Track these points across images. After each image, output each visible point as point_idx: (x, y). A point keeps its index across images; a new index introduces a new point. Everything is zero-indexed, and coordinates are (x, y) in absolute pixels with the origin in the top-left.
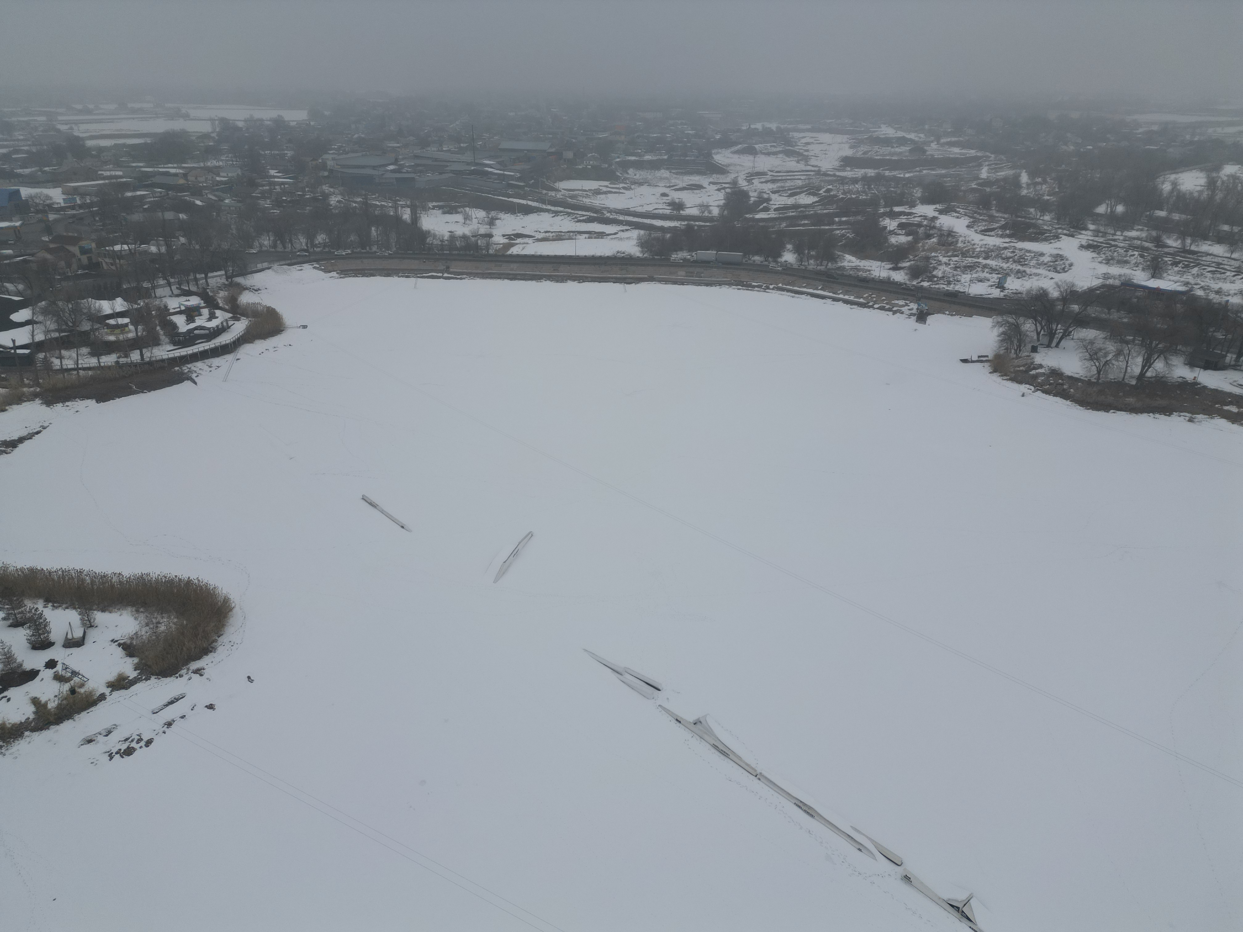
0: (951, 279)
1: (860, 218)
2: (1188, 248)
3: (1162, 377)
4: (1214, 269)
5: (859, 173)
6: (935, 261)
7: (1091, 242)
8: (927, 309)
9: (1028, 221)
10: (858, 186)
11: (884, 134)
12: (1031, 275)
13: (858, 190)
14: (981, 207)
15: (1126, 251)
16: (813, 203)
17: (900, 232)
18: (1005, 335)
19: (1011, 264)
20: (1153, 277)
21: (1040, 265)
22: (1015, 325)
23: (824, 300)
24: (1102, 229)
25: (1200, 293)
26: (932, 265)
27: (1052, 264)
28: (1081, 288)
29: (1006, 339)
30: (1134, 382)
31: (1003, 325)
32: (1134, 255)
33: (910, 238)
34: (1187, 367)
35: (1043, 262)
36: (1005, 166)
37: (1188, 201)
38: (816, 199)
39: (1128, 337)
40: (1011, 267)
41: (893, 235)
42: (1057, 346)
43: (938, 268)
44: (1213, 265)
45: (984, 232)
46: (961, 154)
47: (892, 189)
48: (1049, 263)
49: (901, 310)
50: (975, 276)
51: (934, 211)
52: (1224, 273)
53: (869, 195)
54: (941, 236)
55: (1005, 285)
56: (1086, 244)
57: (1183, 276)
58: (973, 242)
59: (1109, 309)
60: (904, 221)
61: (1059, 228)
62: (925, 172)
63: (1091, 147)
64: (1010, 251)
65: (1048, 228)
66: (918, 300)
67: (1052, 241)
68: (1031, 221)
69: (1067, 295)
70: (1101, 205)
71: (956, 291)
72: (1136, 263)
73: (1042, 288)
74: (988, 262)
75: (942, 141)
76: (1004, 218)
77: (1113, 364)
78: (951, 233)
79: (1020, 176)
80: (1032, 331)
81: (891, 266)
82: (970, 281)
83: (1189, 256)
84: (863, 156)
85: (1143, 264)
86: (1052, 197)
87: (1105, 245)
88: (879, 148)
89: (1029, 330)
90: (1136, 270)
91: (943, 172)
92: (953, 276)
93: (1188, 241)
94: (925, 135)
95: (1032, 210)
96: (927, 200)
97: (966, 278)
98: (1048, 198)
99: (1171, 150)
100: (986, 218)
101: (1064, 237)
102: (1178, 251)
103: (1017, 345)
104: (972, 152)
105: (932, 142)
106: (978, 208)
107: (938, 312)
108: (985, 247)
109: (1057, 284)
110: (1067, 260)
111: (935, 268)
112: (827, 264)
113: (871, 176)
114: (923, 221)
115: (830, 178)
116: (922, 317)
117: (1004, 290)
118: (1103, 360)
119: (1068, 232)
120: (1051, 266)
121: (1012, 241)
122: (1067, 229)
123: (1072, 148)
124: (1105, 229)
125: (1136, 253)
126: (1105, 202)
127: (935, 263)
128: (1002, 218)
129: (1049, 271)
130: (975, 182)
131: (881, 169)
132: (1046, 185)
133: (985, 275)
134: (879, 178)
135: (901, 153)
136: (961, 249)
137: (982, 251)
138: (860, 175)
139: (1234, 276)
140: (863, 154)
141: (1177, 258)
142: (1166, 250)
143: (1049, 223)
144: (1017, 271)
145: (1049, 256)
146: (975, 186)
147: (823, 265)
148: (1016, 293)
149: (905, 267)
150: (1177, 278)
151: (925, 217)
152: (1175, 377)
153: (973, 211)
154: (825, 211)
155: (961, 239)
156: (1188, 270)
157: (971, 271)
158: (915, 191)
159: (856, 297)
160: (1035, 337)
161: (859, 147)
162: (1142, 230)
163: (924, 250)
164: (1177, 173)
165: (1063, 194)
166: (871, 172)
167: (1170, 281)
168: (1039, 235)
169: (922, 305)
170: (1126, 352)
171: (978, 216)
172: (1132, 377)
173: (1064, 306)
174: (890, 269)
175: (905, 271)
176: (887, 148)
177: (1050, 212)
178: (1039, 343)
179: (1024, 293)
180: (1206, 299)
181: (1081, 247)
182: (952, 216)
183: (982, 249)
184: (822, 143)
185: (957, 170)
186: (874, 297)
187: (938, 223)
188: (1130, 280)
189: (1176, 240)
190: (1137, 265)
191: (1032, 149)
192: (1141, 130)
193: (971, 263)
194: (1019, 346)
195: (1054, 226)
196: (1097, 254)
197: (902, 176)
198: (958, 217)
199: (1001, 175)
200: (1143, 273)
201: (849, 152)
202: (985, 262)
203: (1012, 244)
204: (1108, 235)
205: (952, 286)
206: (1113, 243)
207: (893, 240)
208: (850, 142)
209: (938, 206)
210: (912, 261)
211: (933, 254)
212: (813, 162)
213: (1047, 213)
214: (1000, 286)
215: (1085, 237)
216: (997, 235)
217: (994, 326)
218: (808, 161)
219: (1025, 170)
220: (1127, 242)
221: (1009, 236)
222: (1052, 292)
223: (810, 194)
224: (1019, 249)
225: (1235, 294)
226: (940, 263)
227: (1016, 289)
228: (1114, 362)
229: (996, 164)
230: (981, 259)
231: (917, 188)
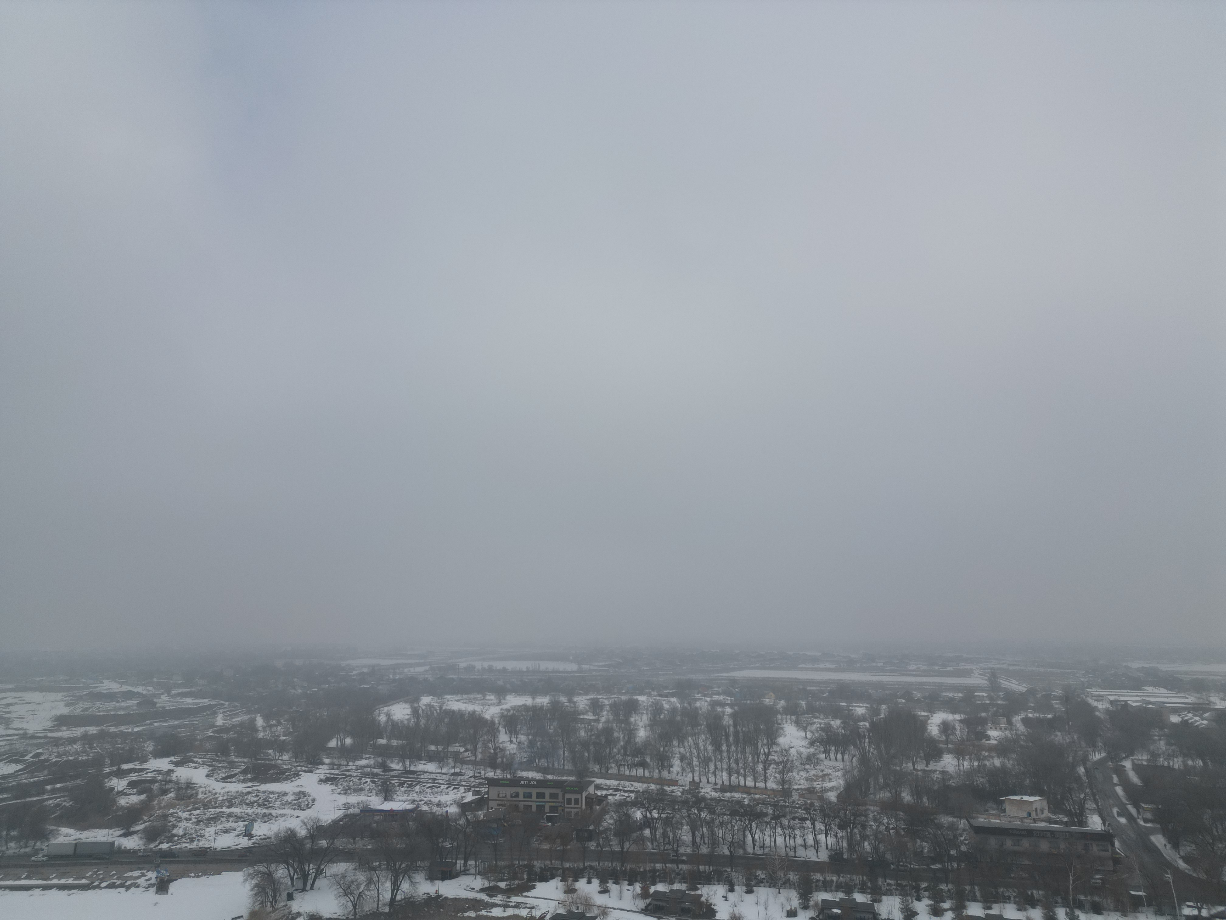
0: (194, 836)
1: (80, 782)
2: (409, 769)
3: (410, 898)
4: (432, 785)
5: (78, 731)
6: (174, 818)
7: (328, 775)
8: (168, 876)
9: (268, 762)
10: (77, 747)
11: (106, 689)
12: (277, 817)
13: (77, 751)
14: (219, 754)
15: (360, 779)
16: (16, 772)
17: (131, 791)
18: (258, 887)
19: (257, 808)
20: (386, 800)
21: (284, 805)
22: (268, 874)
23: (30, 891)
24: (336, 761)
25: (425, 808)
26: (171, 824)
27: (296, 802)
28: (326, 822)
29: (260, 892)
30: (387, 910)
31: (255, 876)
32: (367, 782)
33: (143, 797)
34: (428, 882)
35: (287, 801)
36: (240, 712)
37: (401, 728)
38: (20, 767)
39: (374, 864)
40: (256, 811)
41: (123, 796)
42: (312, 888)
43: (177, 826)
44: (430, 781)
45: (224, 780)
46: (194, 704)
47: (119, 746)
48: (294, 802)
49: (136, 883)
50: (219, 827)
51: (169, 764)
52: (440, 787)
53: (91, 754)
54: (179, 789)
55: (253, 832)
56: (325, 778)
57: (409, 795)
58: (214, 792)
59: (354, 839)
60: (134, 778)
61: (298, 766)
62: (156, 724)
63: (316, 690)
64: (253, 795)
65: (287, 767)
66: (156, 867)
67: (293, 779)
68: (271, 762)
69: (314, 832)
70: (333, 739)
71: (200, 848)
72: (370, 789)
73: (289, 829)
74: (233, 810)
75: (173, 692)
76: (244, 762)
77: (366, 895)
78: (189, 785)
79: (255, 720)
80: (286, 877)
81: (121, 832)
82: (215, 834)
83: (410, 776)
84: (82, 713)
85: (375, 790)
86: (287, 737)
87: (341, 777)
88: (101, 704)
89: (282, 876)
90: (370, 796)
91: (176, 723)
92: (196, 831)
93: (408, 763)
94: (154, 688)
95: (270, 751)
96: (159, 754)
97: (210, 831)
98: (284, 738)
99: (380, 687)
100: (225, 765)
101: (303, 774)
102: (402, 773)
103: (272, 896)
104: (206, 702)
105: (162, 694)
106: (217, 755)
107: (182, 877)
108: (228, 795)
109: (303, 822)
110: (309, 796)
111: (174, 826)
112: (35, 843)
113: (92, 734)
114: (157, 776)
115: (40, 741)
116: (162, 887)
117: (252, 837)
118: (357, 893)
119: (306, 769)
120: (295, 804)
121: (255, 784)
122: (305, 766)
123: (300, 691)
124: (338, 762)
125: (368, 780)
126: (335, 737)
127: (174, 821)
128: (242, 762)
129: (294, 809)
130: (211, 730)
131: (105, 725)
132: (280, 726)
133: (231, 824)
134: (102, 736)
135: (127, 707)
136: (202, 801)
137: (225, 800)
138: (79, 734)
139: (447, 788)
140: (82, 711)
141: (401, 779)
142: (392, 773)
143: (288, 762)
144: (263, 815)
145: (292, 795)
146: (211, 734)
147: (29, 847)
148: (265, 839)
149: (138, 831)
150: (405, 798)
151: (159, 772)
152: (421, 894)
153: (212, 759)
154: (32, 780)
155: (201, 790)
156: (412, 789)
157: (215, 823)
158: (146, 745)
159: (75, 879)
160: (290, 883)
161: (78, 704)
162: (369, 758)
163: (160, 808)
164: (389, 706)
165: (297, 733)
166: (92, 730)
167: (400, 801)
168: (280, 775)
169: (162, 871)
170: (375, 879)
171: (217, 764)
172: (384, 905)
173: (313, 843)
174: (120, 836)
175: (140, 835)
176: (111, 703)
177: (287, 751)
178: (294, 889)
179: (273, 837)
180: (431, 813)
181: (319, 781)
182: (189, 767)
183: (225, 798)
184: (30, 703)
185: (191, 719)
186: (101, 874)
187: (174, 777)
188: (367, 806)
189: (398, 763)
190: (370, 791)
191: (264, 694)
192: (355, 672)
193: (214, 814)
194: (274, 897)
195: (293, 764)
196: (335, 786)
197: (130, 730)
198: (196, 768)
199: (237, 721)
200: (376, 797)
201: (65, 711)
202: (228, 811)
203: (255, 788)
204: (342, 767)
205: (195, 843)
206: (347, 773)
207: (123, 801)
208: (66, 700)
209: (173, 758)
210: (146, 822)
211: (171, 811)
212: (16, 724)
213: (285, 753)
214: (248, 834)
215: (322, 771)
216: (239, 781)
217: (246, 880)
218: (9, 724)
219: (259, 715)
220: (359, 771)
221: (251, 780)
222: (299, 831)
223: (11, 762)
224: (262, 792)
225: (451, 804)
226: (179, 819)
227: (264, 835)
228: (366, 892)
229: (231, 711)
230: (224, 808)
231: (148, 742)
